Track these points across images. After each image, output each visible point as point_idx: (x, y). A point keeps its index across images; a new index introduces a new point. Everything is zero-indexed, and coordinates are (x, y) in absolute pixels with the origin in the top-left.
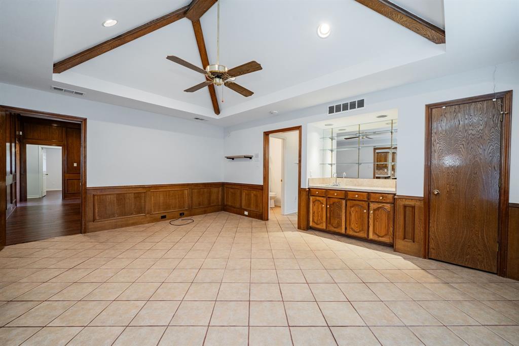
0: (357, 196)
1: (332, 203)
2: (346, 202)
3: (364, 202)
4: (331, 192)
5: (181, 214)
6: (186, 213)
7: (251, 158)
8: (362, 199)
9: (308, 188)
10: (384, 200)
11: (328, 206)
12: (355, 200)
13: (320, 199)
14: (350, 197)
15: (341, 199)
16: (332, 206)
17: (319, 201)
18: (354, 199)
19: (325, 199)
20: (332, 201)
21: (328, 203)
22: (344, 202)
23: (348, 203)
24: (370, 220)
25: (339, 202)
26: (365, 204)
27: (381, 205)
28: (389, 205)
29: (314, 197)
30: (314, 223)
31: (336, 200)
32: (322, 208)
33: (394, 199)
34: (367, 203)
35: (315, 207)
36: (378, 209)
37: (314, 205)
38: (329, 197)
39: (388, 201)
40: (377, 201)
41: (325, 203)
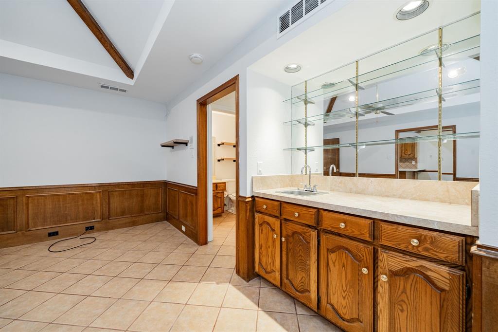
0: (342, 225)
1: (290, 233)
2: (318, 236)
3: (361, 245)
4: (289, 208)
5: (87, 229)
6: (96, 226)
7: (186, 144)
8: (356, 233)
9: (253, 197)
10: (427, 250)
11: (283, 239)
12: (339, 235)
13: (271, 220)
14: (326, 224)
15: (309, 226)
16: (291, 239)
17: (268, 224)
18: (336, 231)
19: (278, 222)
20: (290, 228)
21: (284, 233)
22: (314, 234)
23: (324, 237)
24: (379, 299)
25: (305, 233)
26: (365, 252)
27: (414, 263)
28: (444, 270)
29: (260, 215)
30: (261, 269)
31: (298, 228)
32: (274, 241)
33: (470, 256)
34: (371, 247)
35: (263, 236)
36: (406, 272)
37: (261, 231)
38: (286, 220)
39: (442, 256)
40: (402, 247)
41: (278, 230)
